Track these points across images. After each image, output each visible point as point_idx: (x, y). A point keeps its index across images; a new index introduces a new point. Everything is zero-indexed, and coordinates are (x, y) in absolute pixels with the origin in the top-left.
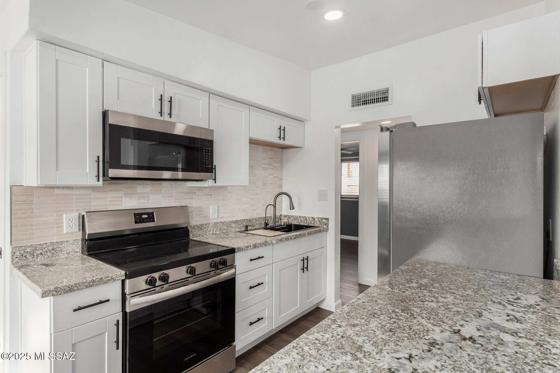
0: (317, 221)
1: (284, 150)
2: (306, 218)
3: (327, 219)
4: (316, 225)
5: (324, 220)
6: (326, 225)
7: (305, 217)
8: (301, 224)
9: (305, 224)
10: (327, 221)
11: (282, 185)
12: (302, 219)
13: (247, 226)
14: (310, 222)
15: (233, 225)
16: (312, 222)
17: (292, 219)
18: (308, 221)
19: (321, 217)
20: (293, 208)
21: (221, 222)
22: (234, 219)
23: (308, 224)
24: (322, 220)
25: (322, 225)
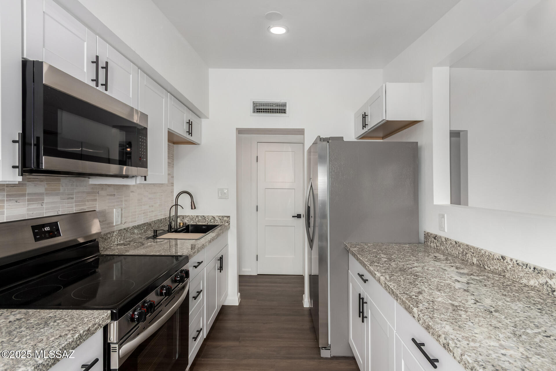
0: (218, 219)
1: (175, 146)
2: (205, 217)
3: (228, 217)
4: (217, 224)
5: (225, 219)
6: (227, 223)
7: (203, 216)
8: (198, 224)
9: (204, 224)
10: (228, 218)
11: (173, 183)
12: (200, 218)
13: (156, 231)
14: (209, 221)
15: (136, 231)
16: (212, 221)
17: (187, 219)
18: (207, 220)
19: (222, 215)
20: (195, 208)
21: (125, 229)
22: (136, 224)
23: (208, 223)
24: (223, 218)
25: (224, 223)
